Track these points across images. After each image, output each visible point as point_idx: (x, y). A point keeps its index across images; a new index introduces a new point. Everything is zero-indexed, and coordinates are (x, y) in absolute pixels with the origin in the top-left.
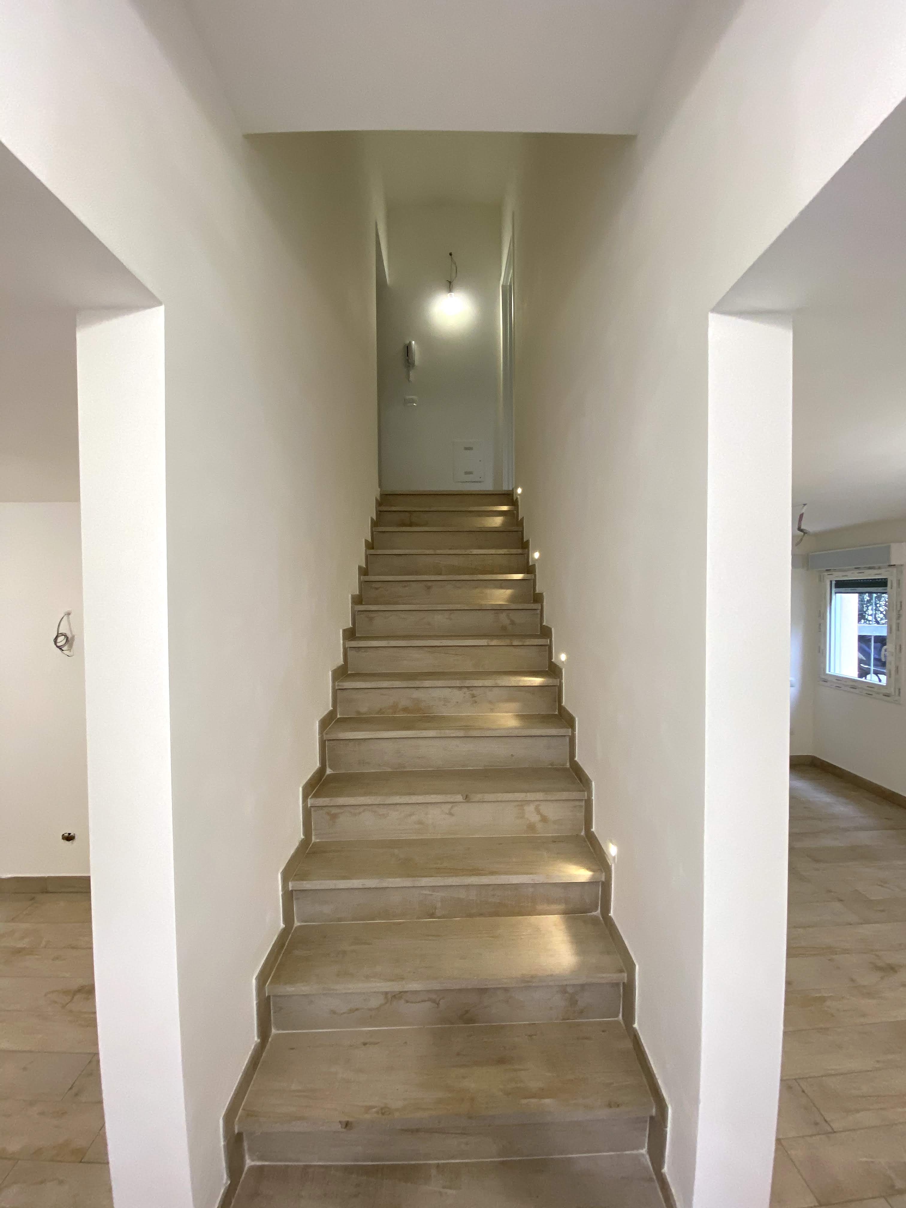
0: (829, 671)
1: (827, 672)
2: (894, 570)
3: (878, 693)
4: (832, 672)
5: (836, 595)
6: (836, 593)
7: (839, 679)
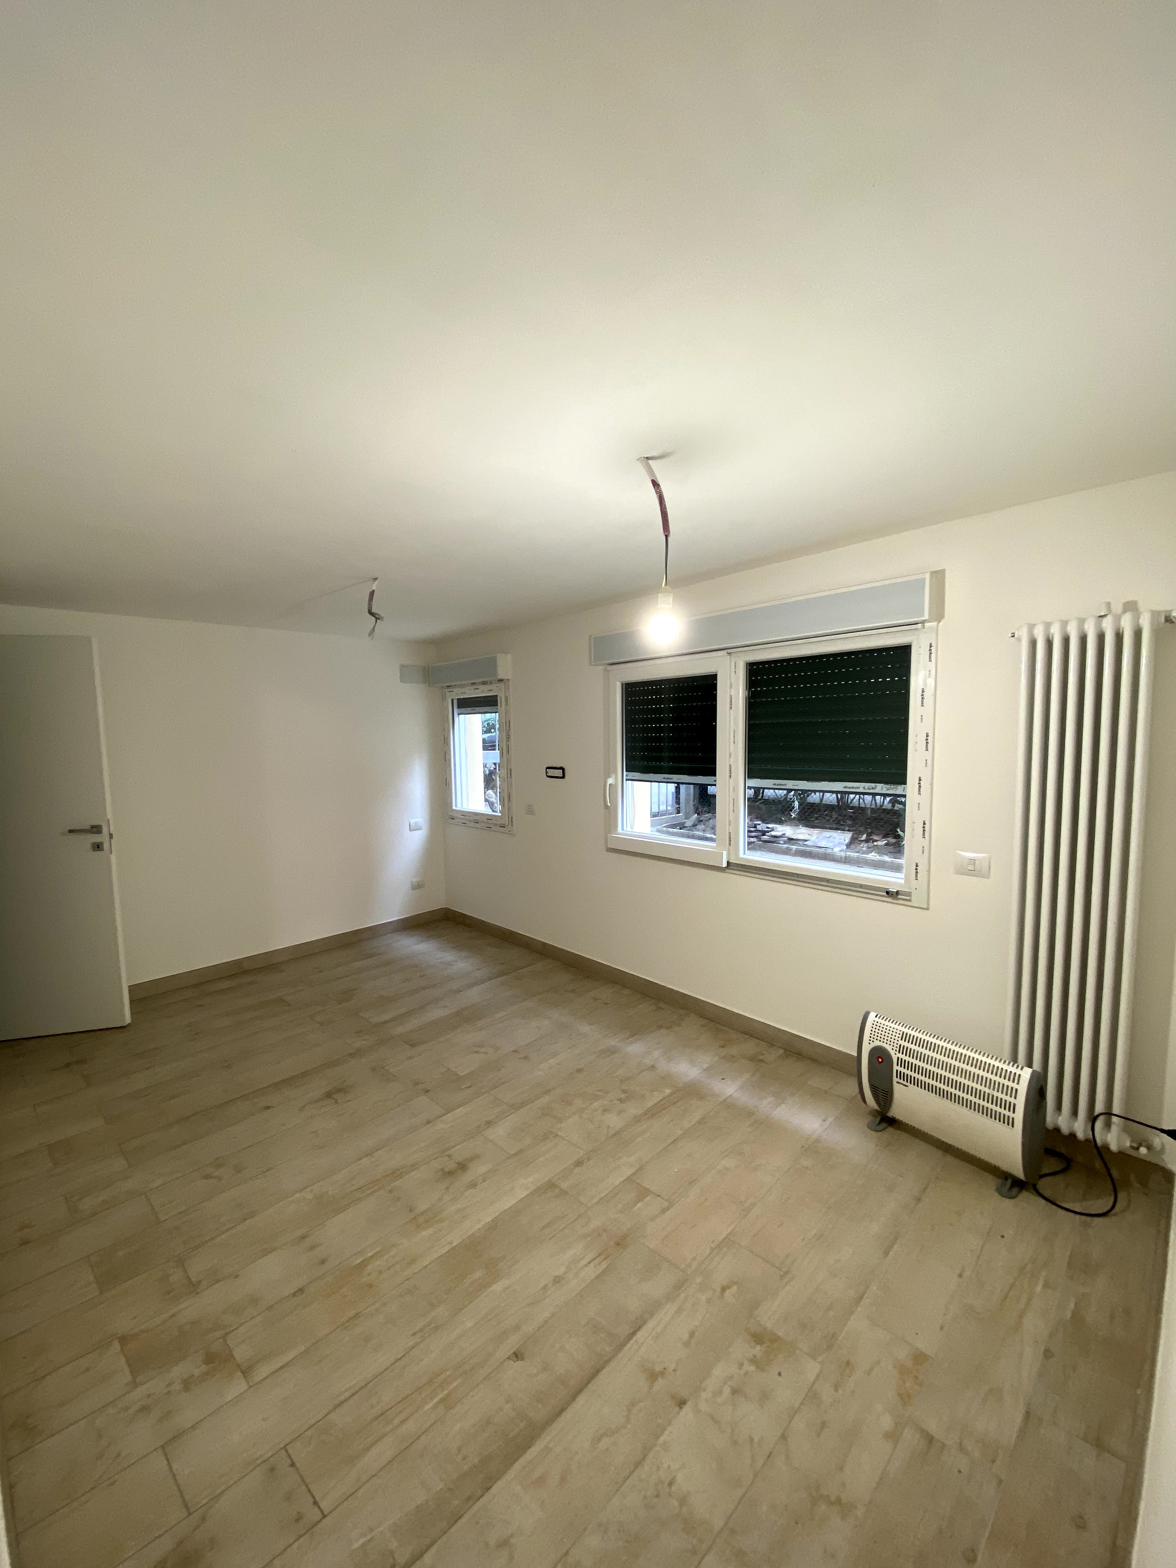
0: (456, 806)
1: (454, 808)
2: (502, 685)
3: (496, 825)
4: (459, 808)
5: (459, 717)
6: (459, 714)
7: (465, 814)
